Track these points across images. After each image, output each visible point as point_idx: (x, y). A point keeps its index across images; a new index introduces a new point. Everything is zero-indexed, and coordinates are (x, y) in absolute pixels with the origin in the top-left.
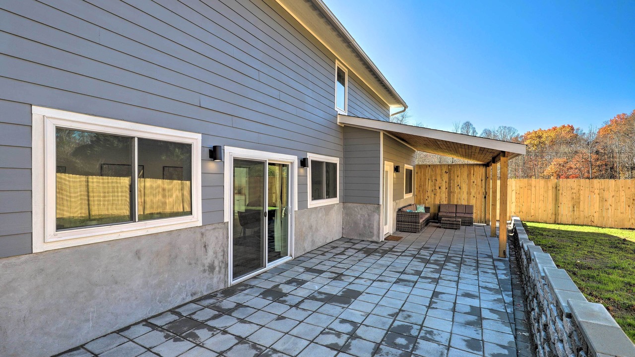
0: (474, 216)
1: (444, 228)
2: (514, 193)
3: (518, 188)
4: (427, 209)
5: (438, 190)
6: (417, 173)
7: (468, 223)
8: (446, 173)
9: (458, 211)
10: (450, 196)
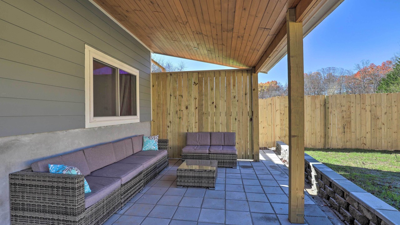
1: (184, 186)
3: (282, 107)
5: (185, 112)
6: (153, 86)
7: (229, 163)
8: (195, 85)
9: (214, 143)
10: (202, 120)
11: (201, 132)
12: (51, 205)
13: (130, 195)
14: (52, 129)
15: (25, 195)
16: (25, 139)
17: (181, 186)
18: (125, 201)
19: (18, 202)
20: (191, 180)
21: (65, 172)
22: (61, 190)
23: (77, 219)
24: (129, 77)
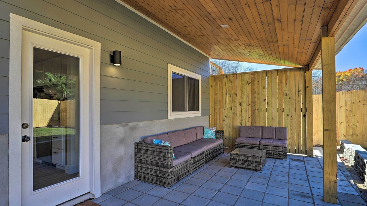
0: (288, 143)
1: (236, 167)
2: (343, 110)
3: (349, 103)
4: (219, 134)
5: (239, 108)
6: (212, 86)
7: (279, 155)
8: (248, 84)
9: (265, 136)
10: (254, 115)
11: (254, 126)
12: (156, 161)
13: (196, 166)
14: (152, 119)
15: (143, 155)
16: (141, 124)
17: (234, 166)
18: (193, 169)
19: (139, 158)
20: (242, 163)
21: (162, 144)
22: (161, 153)
23: (170, 171)
24: (193, 81)
